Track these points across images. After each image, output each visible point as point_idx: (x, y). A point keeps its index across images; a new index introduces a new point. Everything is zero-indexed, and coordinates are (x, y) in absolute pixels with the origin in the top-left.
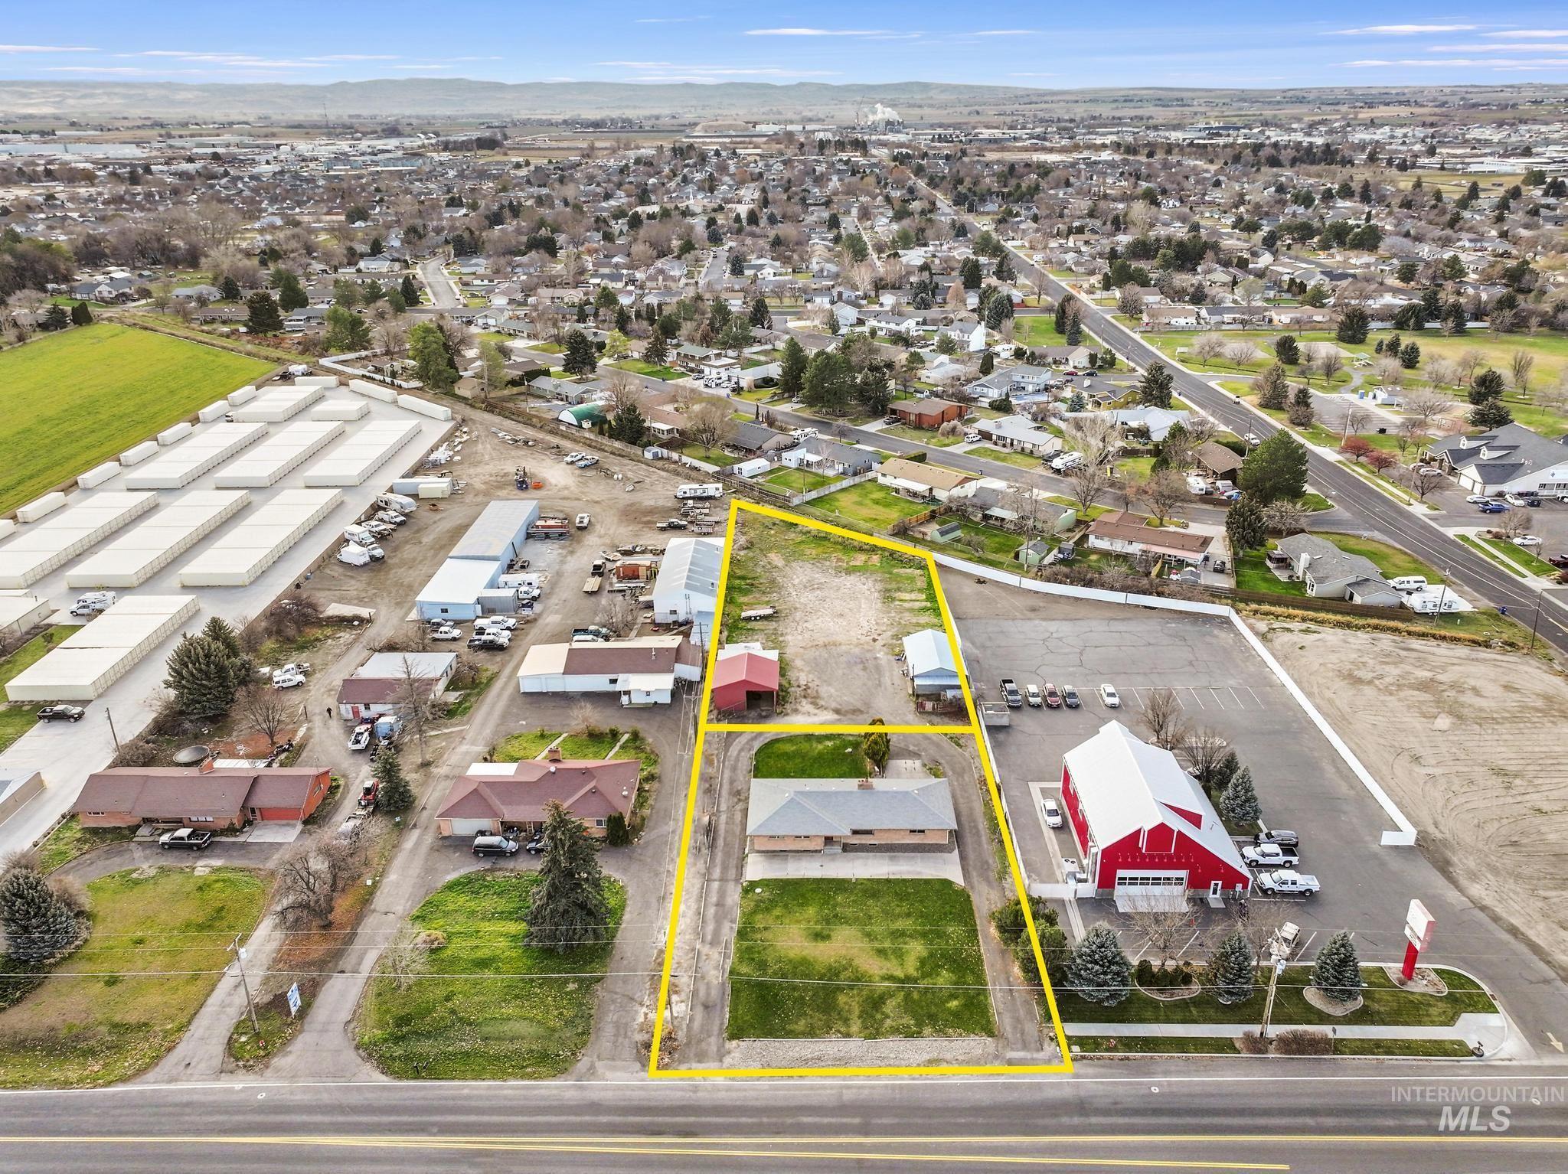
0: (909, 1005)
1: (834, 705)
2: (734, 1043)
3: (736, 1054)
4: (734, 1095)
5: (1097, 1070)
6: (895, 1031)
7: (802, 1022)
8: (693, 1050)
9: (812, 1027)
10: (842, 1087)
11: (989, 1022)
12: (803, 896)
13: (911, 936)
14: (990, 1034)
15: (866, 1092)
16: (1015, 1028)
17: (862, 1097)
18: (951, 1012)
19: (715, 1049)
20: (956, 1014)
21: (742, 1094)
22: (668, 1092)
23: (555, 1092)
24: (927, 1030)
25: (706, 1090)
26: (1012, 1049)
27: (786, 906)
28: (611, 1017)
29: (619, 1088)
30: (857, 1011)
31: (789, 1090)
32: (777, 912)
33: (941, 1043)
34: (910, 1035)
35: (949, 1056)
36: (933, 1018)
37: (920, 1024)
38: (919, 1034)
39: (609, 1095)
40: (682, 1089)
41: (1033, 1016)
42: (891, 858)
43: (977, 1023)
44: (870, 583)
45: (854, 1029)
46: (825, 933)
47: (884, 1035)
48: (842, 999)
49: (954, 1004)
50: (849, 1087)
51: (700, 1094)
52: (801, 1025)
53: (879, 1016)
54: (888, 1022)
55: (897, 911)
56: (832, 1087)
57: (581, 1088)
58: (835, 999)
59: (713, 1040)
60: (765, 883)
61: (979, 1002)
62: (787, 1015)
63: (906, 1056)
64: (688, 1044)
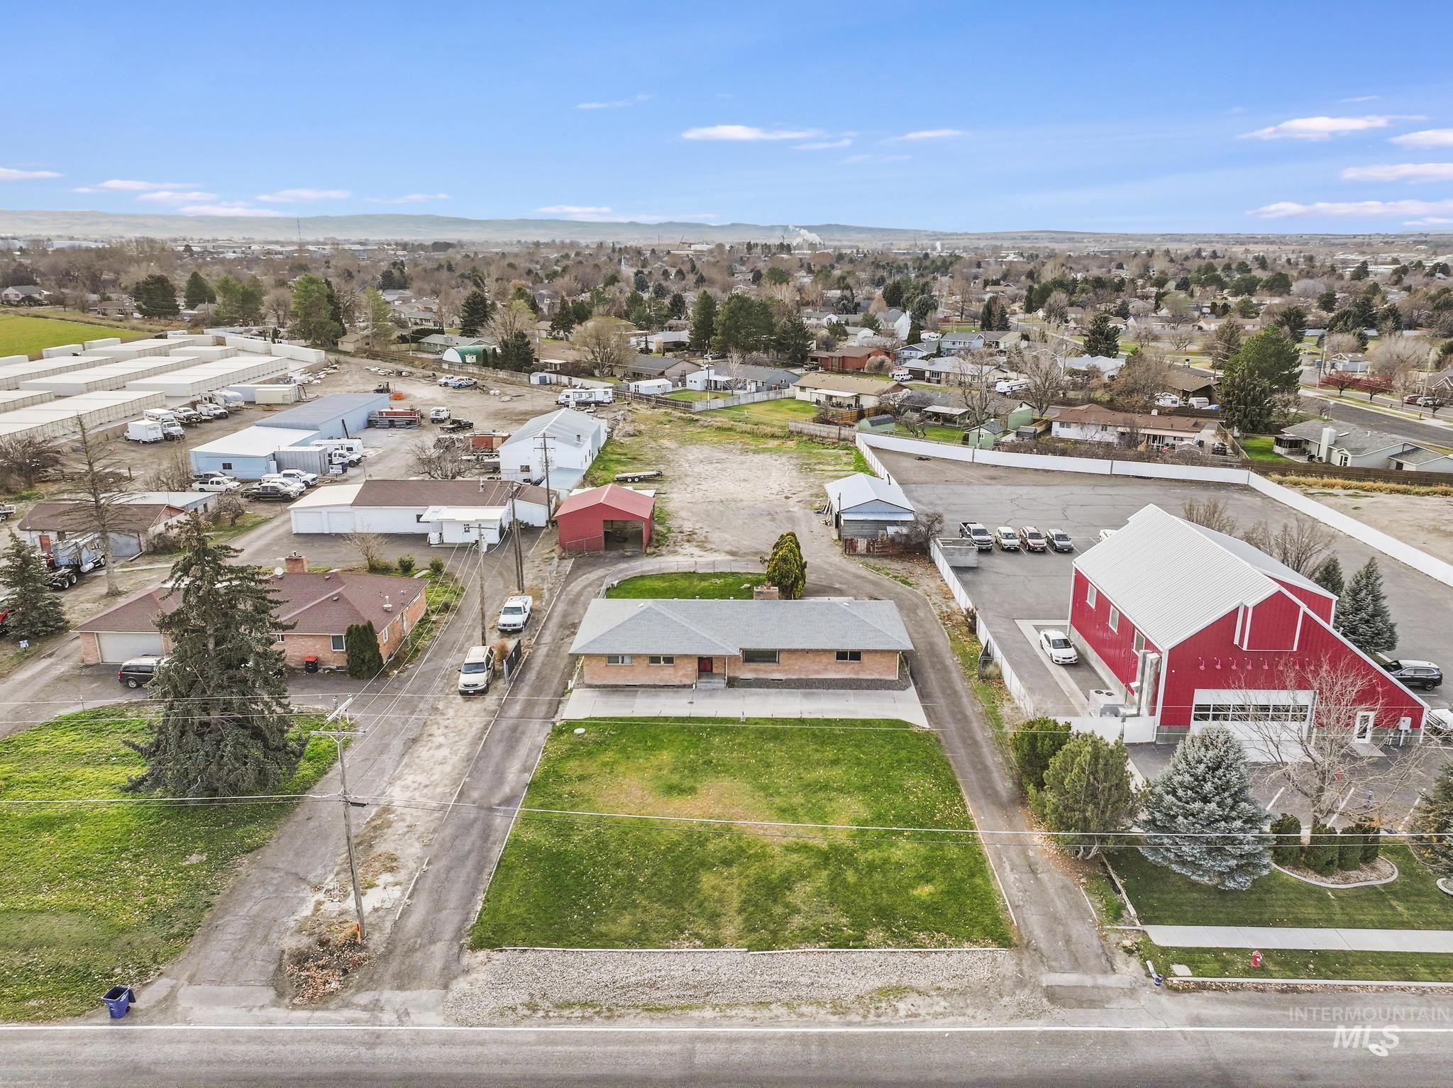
0: (836, 893)
1: (728, 548)
2: (482, 955)
3: (481, 976)
4: (457, 1052)
5: (1239, 1011)
6: (811, 935)
7: (626, 919)
8: (394, 965)
9: (644, 928)
10: (695, 1039)
11: (997, 921)
12: (654, 738)
13: (841, 790)
14: (1003, 940)
15: (746, 1048)
16: (1051, 932)
17: (736, 1058)
18: (923, 905)
19: (438, 964)
20: (932, 908)
21: (474, 1051)
22: (311, 1047)
23: (61, 1046)
24: (875, 935)
25: (399, 1043)
26: (1052, 969)
27: (623, 750)
28: (249, 908)
29: (209, 1038)
30: (736, 900)
31: (578, 1042)
32: (608, 756)
33: (903, 957)
34: (839, 942)
35: (922, 982)
36: (885, 915)
37: (860, 925)
38: (859, 941)
39: (182, 1051)
40: (346, 1041)
41: (1083, 914)
42: (806, 696)
43: (974, 923)
44: (784, 459)
45: (729, 931)
46: (687, 783)
47: (790, 943)
48: (707, 880)
49: (924, 891)
50: (709, 1039)
51: (381, 1052)
52: (625, 923)
53: (778, 910)
54: (797, 920)
55: (817, 756)
56: (672, 1039)
57: (124, 1037)
58: (694, 881)
59: (439, 949)
60: (591, 723)
61: (974, 888)
62: (598, 908)
63: (834, 980)
64: (386, 957)
